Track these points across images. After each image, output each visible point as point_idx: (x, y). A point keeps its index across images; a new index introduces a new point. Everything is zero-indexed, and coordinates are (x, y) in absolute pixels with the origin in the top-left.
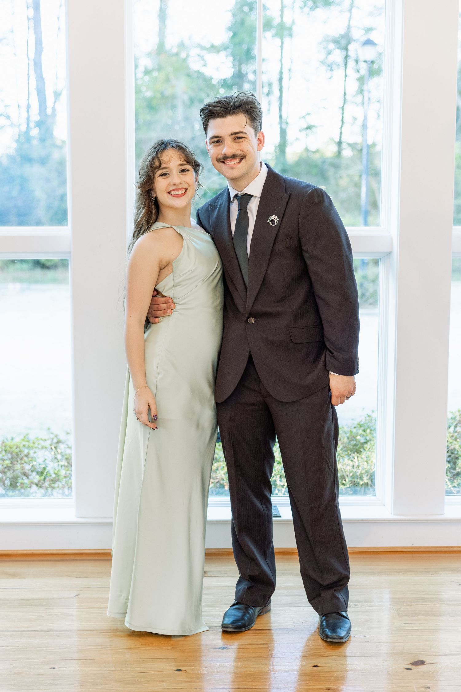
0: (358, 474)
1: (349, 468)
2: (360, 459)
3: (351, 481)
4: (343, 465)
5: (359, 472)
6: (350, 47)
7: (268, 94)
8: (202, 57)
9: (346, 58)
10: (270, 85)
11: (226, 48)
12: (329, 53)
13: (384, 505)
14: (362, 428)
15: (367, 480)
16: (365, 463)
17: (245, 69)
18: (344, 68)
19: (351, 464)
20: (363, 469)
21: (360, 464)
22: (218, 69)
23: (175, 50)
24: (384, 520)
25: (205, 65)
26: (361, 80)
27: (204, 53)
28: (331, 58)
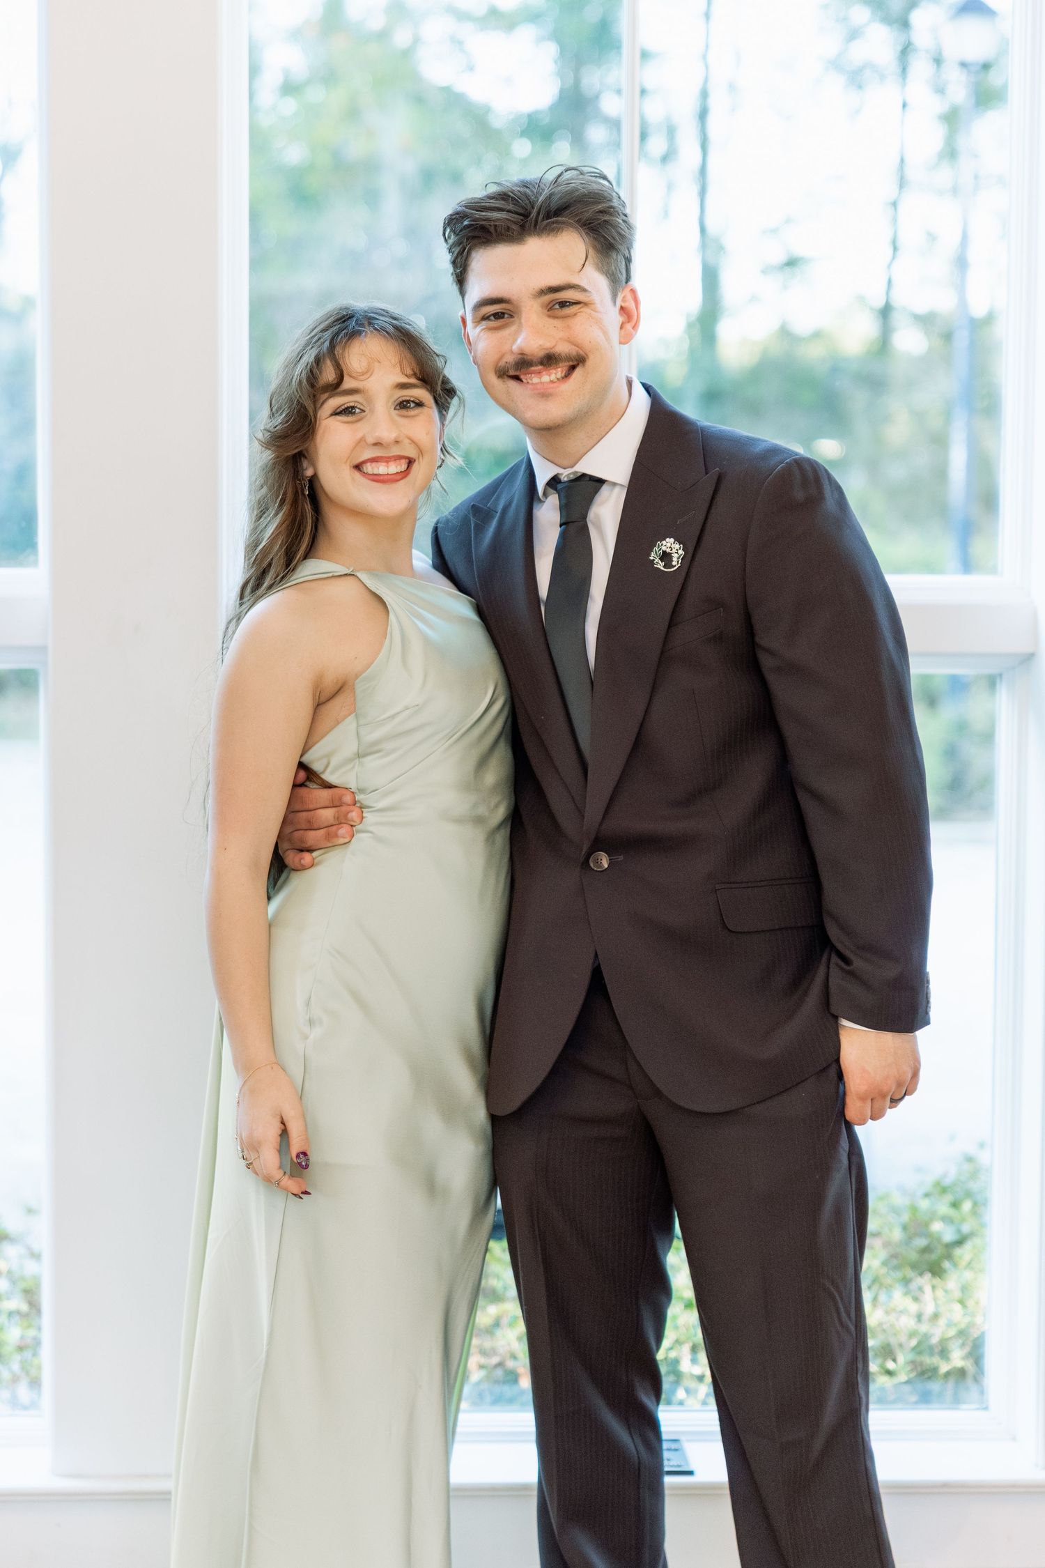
0: (934, 1340)
1: (907, 1323)
2: (940, 1293)
3: (913, 1362)
4: (887, 1313)
5: (937, 1333)
6: (916, 17)
7: (665, 159)
8: (458, 43)
9: (906, 51)
10: (671, 132)
11: (533, 17)
12: (854, 34)
13: (1014, 1439)
14: (949, 1198)
15: (963, 1358)
16: (958, 1307)
17: (592, 79)
18: (899, 80)
19: (913, 1307)
20: (950, 1324)
21: (942, 1309)
23: (376, 23)
24: (1014, 1486)
25: (471, 68)
26: (951, 118)
27: (466, 30)
28: (859, 53)
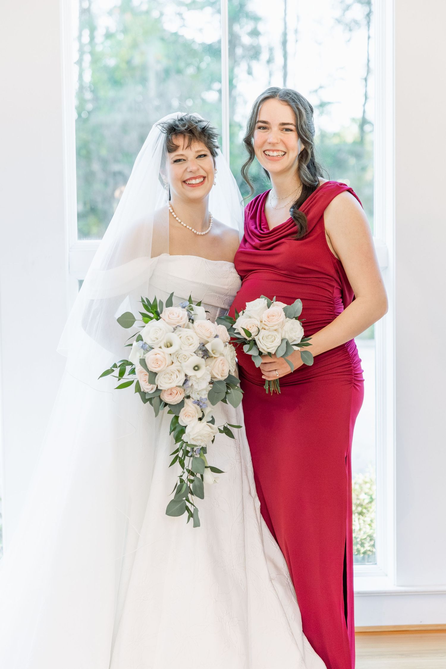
0: (358, 540)
7: (269, 62)
8: (180, 14)
9: (369, 14)
10: (271, 50)
12: (348, 7)
13: (387, 575)
16: (368, 526)
18: (367, 27)
20: (364, 533)
21: (362, 527)
22: (201, 30)
23: (144, 7)
25: (185, 26)
27: (183, 9)
28: (350, 15)
